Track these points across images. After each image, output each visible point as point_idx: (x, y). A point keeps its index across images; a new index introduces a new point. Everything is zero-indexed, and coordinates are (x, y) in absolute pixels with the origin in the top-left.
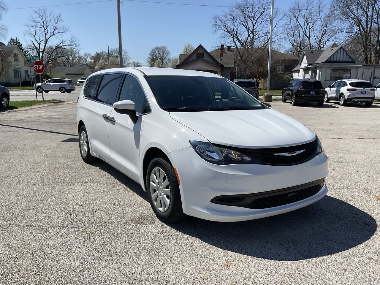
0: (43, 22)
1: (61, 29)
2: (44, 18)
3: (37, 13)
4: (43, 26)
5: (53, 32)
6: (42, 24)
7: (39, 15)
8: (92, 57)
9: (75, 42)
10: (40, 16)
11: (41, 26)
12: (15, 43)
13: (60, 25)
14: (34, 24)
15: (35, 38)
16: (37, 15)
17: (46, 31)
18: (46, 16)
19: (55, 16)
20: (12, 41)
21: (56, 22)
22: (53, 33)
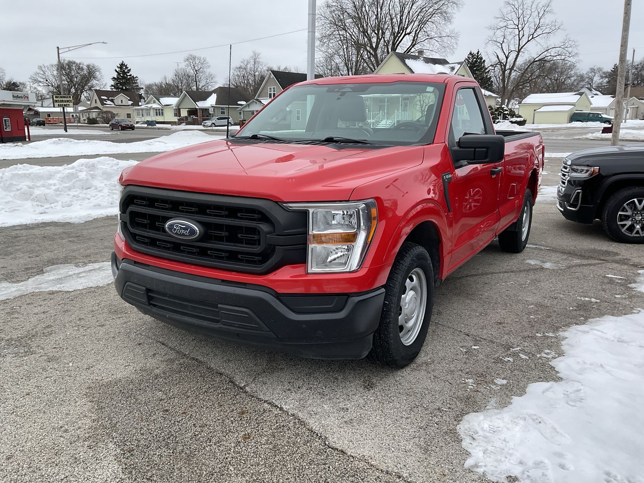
0: (519, 18)
1: (548, 26)
2: (520, 11)
3: (510, 4)
4: (518, 26)
5: (533, 34)
6: (516, 23)
7: (513, 7)
8: (604, 73)
9: (570, 50)
10: (515, 9)
11: (514, 26)
12: (475, 60)
13: (548, 19)
14: (502, 24)
15: (502, 47)
16: (510, 8)
17: (521, 33)
18: (525, 6)
19: (540, 6)
20: (470, 56)
21: (540, 15)
22: (532, 36)
